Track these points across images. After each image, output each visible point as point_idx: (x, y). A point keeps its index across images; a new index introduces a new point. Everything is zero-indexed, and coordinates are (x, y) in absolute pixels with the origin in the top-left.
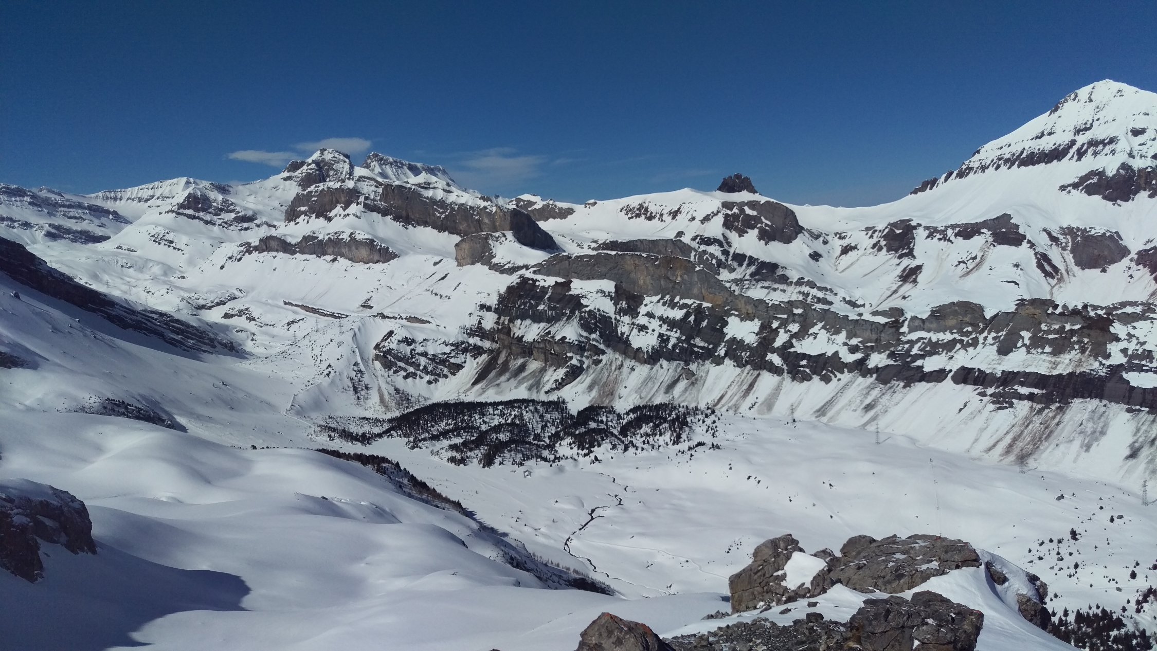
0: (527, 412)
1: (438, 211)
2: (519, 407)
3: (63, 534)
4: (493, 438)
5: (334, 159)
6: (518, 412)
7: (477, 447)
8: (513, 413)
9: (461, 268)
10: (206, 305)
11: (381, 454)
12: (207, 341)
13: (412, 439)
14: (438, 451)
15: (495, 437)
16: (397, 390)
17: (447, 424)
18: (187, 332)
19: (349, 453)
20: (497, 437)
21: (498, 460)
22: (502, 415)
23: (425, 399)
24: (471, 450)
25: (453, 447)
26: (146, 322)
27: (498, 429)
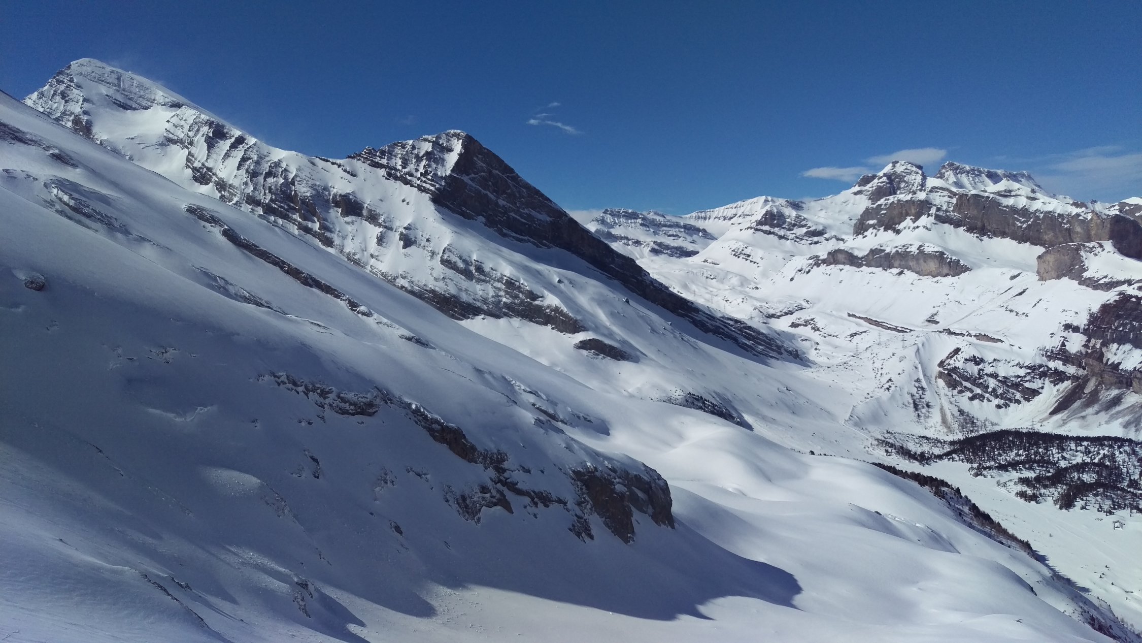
0: (1121, 453)
1: (1018, 220)
2: (1111, 446)
3: (650, 506)
4: (1074, 477)
5: (906, 171)
6: (1108, 451)
7: (1054, 484)
8: (1102, 452)
9: (1044, 282)
10: (775, 315)
11: (940, 477)
12: (774, 348)
13: (975, 465)
14: (1005, 483)
15: (1076, 477)
16: (961, 412)
17: (1017, 455)
18: (758, 338)
19: (906, 471)
20: (1079, 477)
21: (1079, 503)
22: (1087, 452)
23: (993, 424)
24: (1045, 487)
25: (1023, 481)
26: (723, 327)
27: (1081, 467)
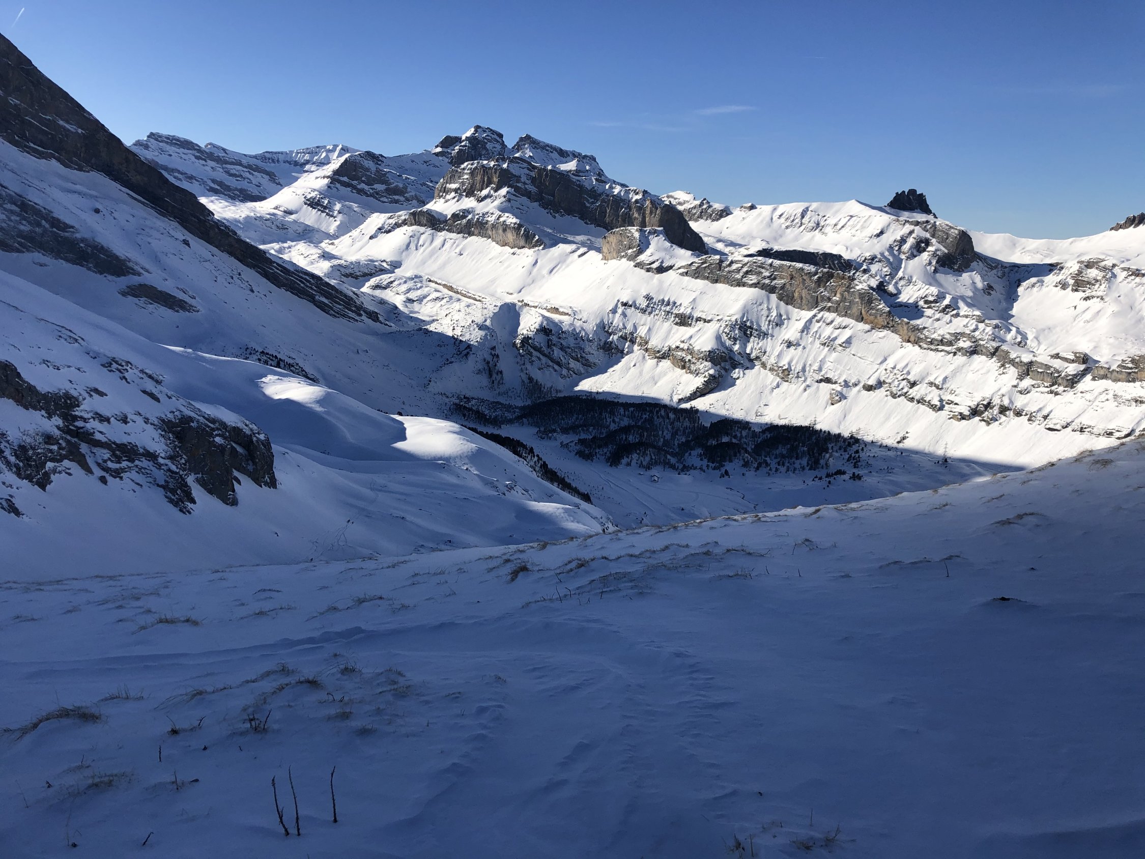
0: (658, 417)
1: (588, 201)
2: (651, 412)
4: (622, 438)
6: (649, 415)
7: (606, 445)
8: (644, 416)
9: (606, 262)
10: (353, 274)
12: (353, 308)
13: (542, 429)
14: (568, 444)
15: (624, 438)
16: (530, 379)
17: (577, 418)
18: (336, 297)
20: (626, 438)
21: (625, 461)
22: (632, 417)
23: (557, 391)
24: (599, 447)
25: (582, 442)
27: (626, 430)
